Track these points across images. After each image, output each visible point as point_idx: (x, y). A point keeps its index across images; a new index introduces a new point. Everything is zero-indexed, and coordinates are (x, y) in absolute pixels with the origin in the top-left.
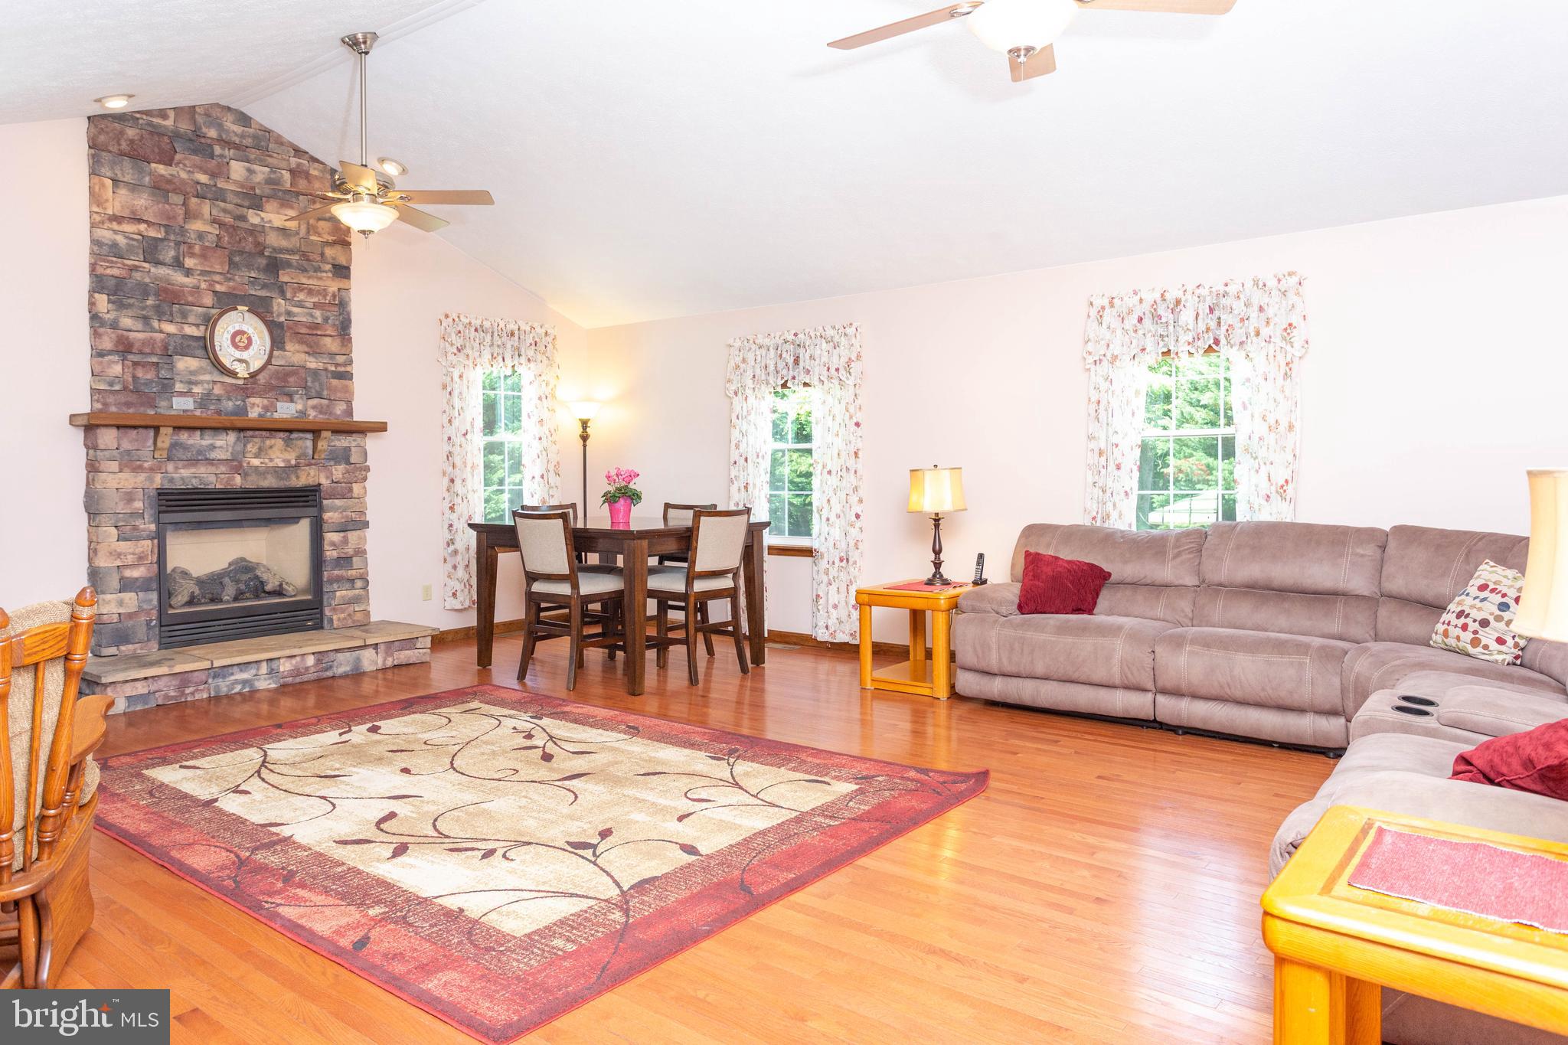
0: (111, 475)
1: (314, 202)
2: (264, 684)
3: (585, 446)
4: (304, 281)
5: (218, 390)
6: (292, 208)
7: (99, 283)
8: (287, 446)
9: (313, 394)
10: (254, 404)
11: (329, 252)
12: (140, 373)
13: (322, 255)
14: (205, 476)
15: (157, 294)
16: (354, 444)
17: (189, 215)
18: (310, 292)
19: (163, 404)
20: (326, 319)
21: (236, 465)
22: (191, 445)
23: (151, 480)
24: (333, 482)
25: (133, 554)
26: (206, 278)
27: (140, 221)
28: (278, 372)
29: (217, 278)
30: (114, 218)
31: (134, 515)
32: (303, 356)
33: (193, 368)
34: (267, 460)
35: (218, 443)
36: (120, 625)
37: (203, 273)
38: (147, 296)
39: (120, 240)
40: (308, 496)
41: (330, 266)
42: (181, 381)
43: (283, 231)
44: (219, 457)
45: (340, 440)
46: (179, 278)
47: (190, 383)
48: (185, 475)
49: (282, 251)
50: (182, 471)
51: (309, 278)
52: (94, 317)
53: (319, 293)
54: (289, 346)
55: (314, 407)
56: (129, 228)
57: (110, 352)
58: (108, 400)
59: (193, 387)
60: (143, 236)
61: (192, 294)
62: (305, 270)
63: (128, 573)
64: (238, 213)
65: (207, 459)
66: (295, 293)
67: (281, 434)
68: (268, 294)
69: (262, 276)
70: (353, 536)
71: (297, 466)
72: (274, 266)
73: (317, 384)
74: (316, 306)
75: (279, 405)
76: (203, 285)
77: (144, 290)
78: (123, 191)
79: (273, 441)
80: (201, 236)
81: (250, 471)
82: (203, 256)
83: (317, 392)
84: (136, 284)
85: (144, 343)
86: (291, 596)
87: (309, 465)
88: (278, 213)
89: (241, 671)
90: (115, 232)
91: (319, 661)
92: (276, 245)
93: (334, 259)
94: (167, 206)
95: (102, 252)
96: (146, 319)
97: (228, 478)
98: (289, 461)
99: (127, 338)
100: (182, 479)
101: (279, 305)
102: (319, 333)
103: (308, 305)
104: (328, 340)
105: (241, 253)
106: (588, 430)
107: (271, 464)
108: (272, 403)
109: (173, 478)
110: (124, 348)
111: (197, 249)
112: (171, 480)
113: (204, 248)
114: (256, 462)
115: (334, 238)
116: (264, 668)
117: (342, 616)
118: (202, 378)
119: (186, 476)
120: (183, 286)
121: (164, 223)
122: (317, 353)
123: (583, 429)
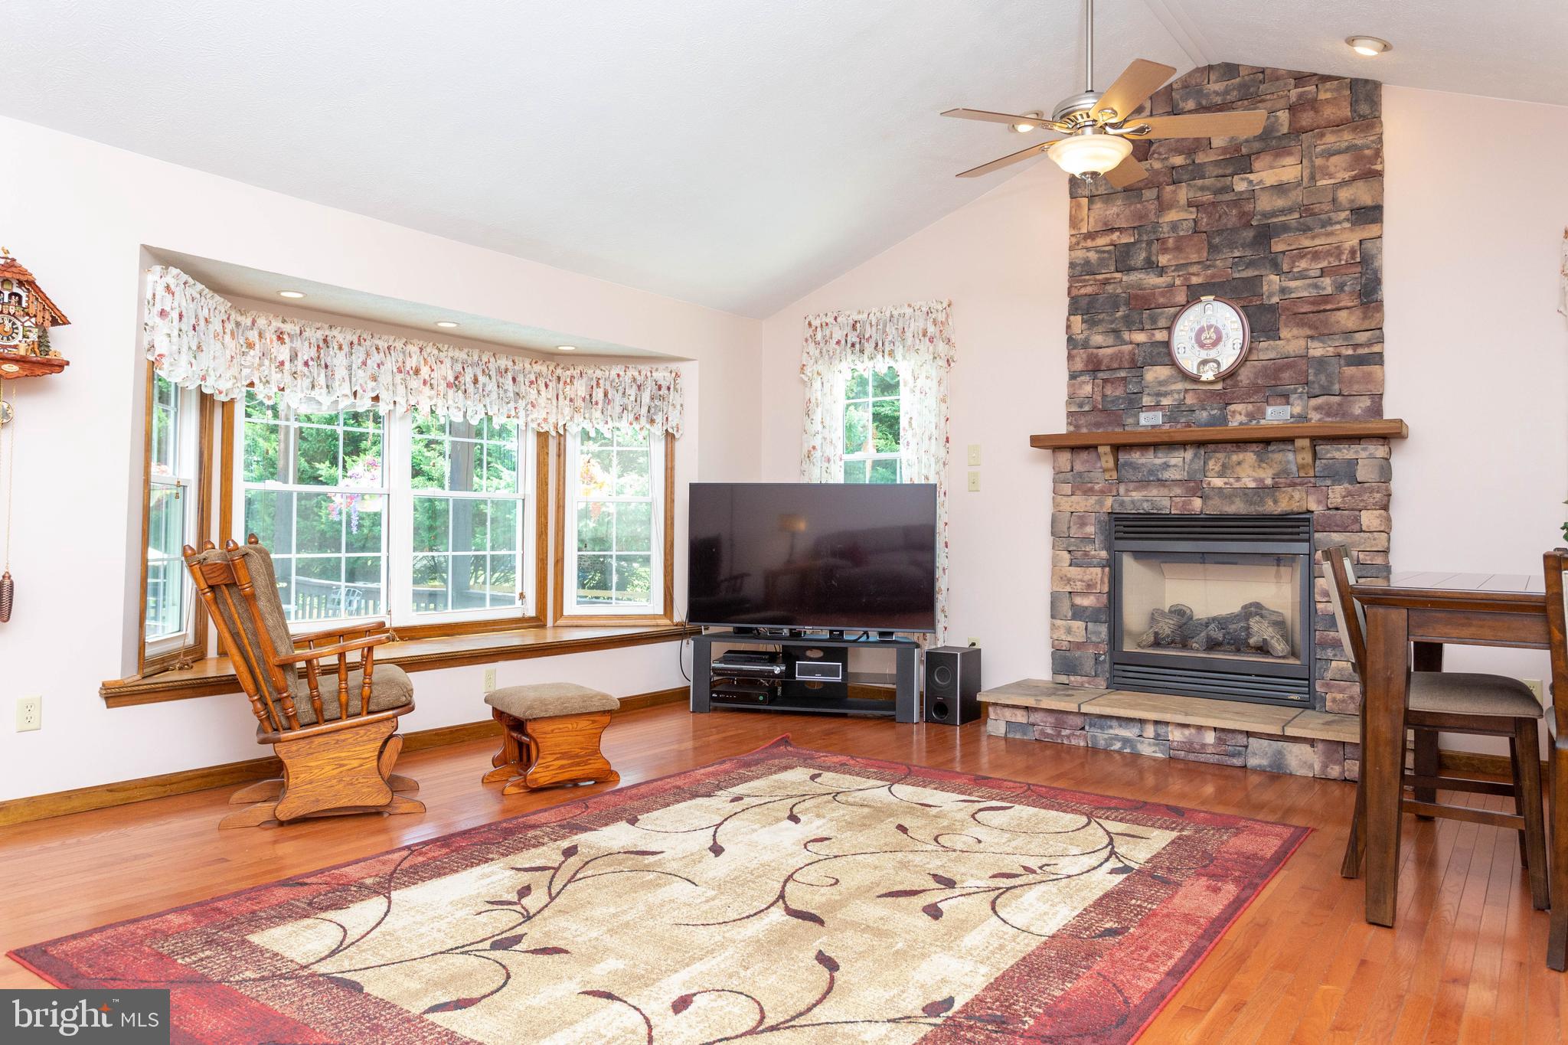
0: (1065, 498)
1: (1322, 135)
2: (1147, 749)
4: (1307, 243)
5: (1190, 400)
6: (1290, 154)
7: (1076, 306)
8: (1261, 461)
9: (1317, 391)
10: (1234, 412)
11: (1344, 195)
12: (1109, 391)
13: (1334, 200)
14: (1158, 499)
15: (1127, 303)
16: (1364, 454)
17: (1163, 207)
18: (1316, 256)
19: (1130, 421)
20: (1340, 287)
21: (1194, 486)
22: (1143, 464)
23: (1100, 503)
24: (1329, 509)
25: (1082, 581)
26: (1181, 273)
27: (1112, 230)
28: (1265, 368)
29: (1194, 269)
30: (1090, 236)
31: (1087, 540)
32: (1302, 342)
33: (1162, 378)
34: (1232, 480)
35: (1173, 461)
36: (1068, 654)
37: (1178, 267)
38: (1118, 308)
39: (1093, 256)
40: (1298, 527)
41: (1348, 212)
42: (1149, 394)
43: (1280, 188)
44: (1173, 477)
45: (1339, 450)
46: (1152, 280)
47: (1159, 394)
48: (1136, 498)
49: (1274, 214)
50: (1134, 494)
51: (1313, 238)
52: (1070, 340)
53: (1329, 253)
54: (1284, 333)
55: (1317, 409)
56: (1101, 241)
57: (1082, 373)
58: (1080, 422)
59: (1162, 399)
60: (1115, 246)
61: (1163, 294)
62: (1306, 229)
63: (1079, 601)
64: (1219, 185)
65: (1159, 480)
66: (1294, 262)
67: (1254, 447)
68: (1256, 273)
69: (1248, 253)
71: (1275, 487)
72: (1265, 234)
73: (1323, 378)
74: (1323, 272)
75: (1269, 410)
76: (1178, 282)
77: (1114, 302)
78: (1098, 205)
79: (1241, 456)
80: (1174, 226)
81: (1212, 493)
82: (1178, 248)
83: (1322, 387)
84: (1107, 298)
85: (1112, 357)
86: (1280, 657)
87: (1293, 485)
88: (1272, 167)
89: (1121, 726)
90: (1088, 249)
91: (1220, 741)
92: (1268, 208)
93: (1352, 201)
94: (1139, 206)
95: (1079, 271)
96: (1116, 332)
97: (1184, 502)
98: (1262, 480)
99: (1097, 355)
100: (1133, 502)
101: (1272, 282)
102: (1328, 307)
103: (1312, 273)
104: (1344, 314)
105: (1220, 232)
107: (1237, 485)
108: (1259, 409)
109: (1123, 502)
110: (1094, 367)
111: (1171, 243)
112: (1122, 504)
113: (1179, 239)
114: (1218, 482)
115: (1353, 173)
116: (1150, 731)
117: (1339, 696)
118: (1174, 387)
119: (1138, 499)
120: (1155, 287)
121: (1135, 225)
122: (1324, 335)
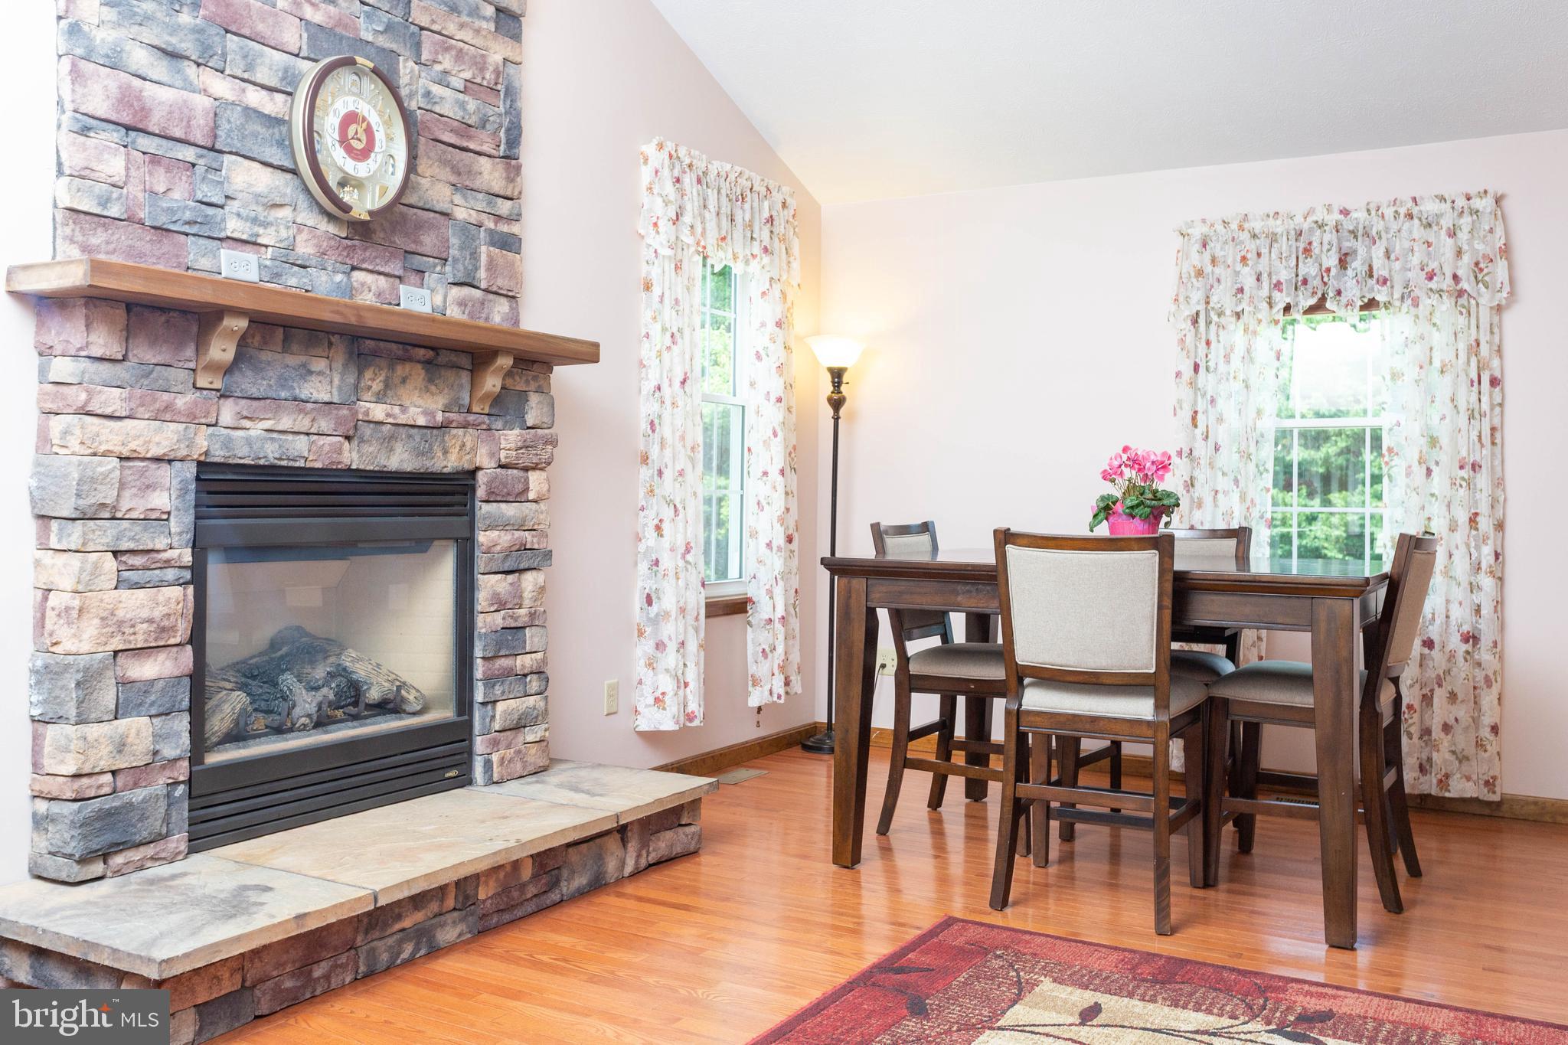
0: (108, 424)
3: (836, 419)
4: (451, 30)
5: (303, 245)
8: (430, 380)
9: (461, 276)
10: (364, 285)
12: (160, 183)
14: (290, 438)
15: (199, 5)
16: (533, 386)
18: (461, 57)
19: (204, 262)
20: (484, 120)
23: (187, 439)
24: (497, 466)
25: (147, 622)
32: (447, 191)
33: (260, 187)
34: (395, 410)
36: (114, 801)
38: (181, 4)
40: (454, 494)
41: (495, 10)
42: (237, 215)
44: (316, 396)
45: (513, 376)
47: (255, 220)
48: (253, 433)
50: (248, 424)
51: (460, 27)
52: (72, 33)
53: (473, 61)
54: (431, 166)
55: (460, 304)
57: (102, 125)
58: (92, 241)
59: (261, 231)
61: (262, 14)
62: (454, 8)
63: (134, 670)
65: (295, 398)
66: (436, 53)
67: (417, 355)
68: (393, 47)
69: (384, 6)
70: (530, 580)
71: (444, 426)
73: (467, 256)
74: (469, 88)
75: (403, 290)
76: (284, 3)
79: (408, 368)
81: (368, 434)
83: (466, 272)
85: (172, 112)
86: (414, 714)
87: (464, 425)
89: (415, 908)
91: (540, 870)
96: (176, 58)
97: (331, 444)
98: (433, 414)
99: (138, 96)
100: (246, 442)
101: (410, 71)
102: (472, 146)
103: (455, 83)
104: (485, 164)
106: (843, 388)
107: (402, 419)
108: (393, 285)
110: (131, 120)
114: (377, 412)
116: (451, 897)
117: (507, 755)
118: (279, 212)
119: (255, 437)
122: (467, 188)
123: (834, 386)
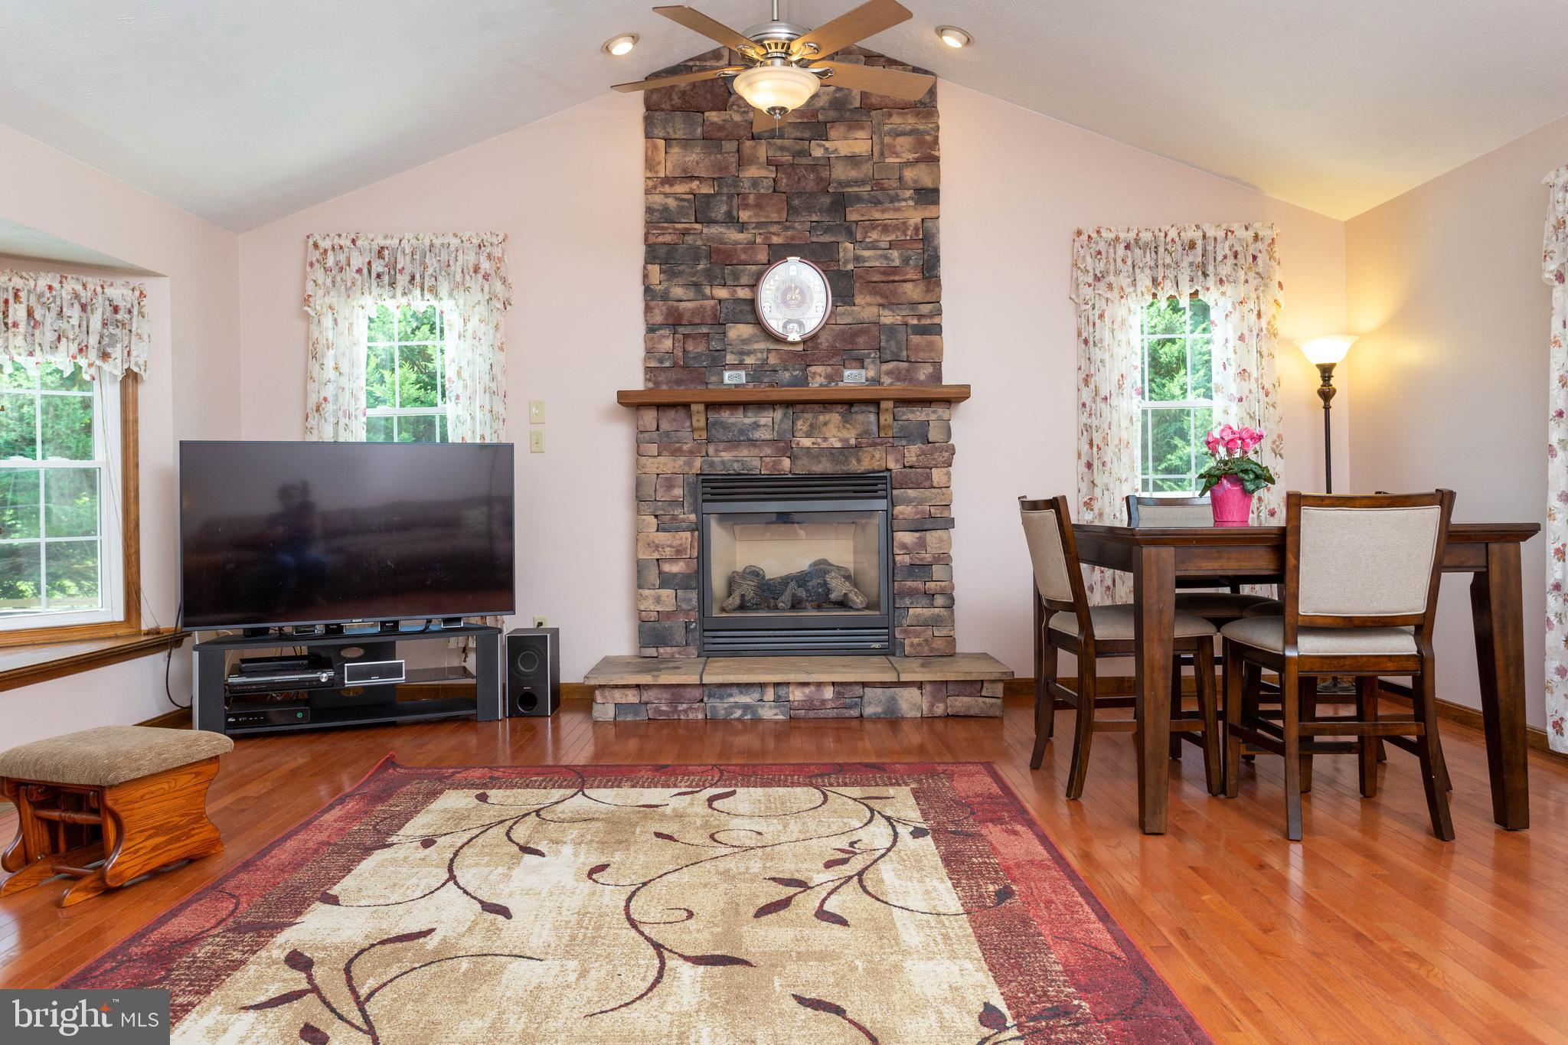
0: (651, 459)
1: (890, 115)
2: (768, 713)
3: (1327, 408)
4: (877, 215)
5: (773, 360)
6: (862, 128)
7: (653, 254)
8: (846, 422)
9: (888, 357)
10: (814, 373)
11: (909, 174)
12: (690, 347)
13: (900, 178)
14: (748, 459)
15: (709, 257)
16: (933, 417)
17: (742, 162)
18: (886, 229)
19: (713, 379)
20: (906, 261)
21: (784, 446)
22: (733, 424)
23: (689, 464)
24: (905, 467)
25: (671, 546)
26: (761, 231)
27: (692, 178)
28: (843, 332)
29: (774, 229)
30: (668, 181)
31: (674, 503)
32: (875, 310)
33: (745, 336)
34: (819, 440)
35: (763, 421)
36: (657, 625)
37: (759, 225)
38: (699, 261)
39: (671, 202)
40: (876, 485)
41: (912, 191)
42: (732, 352)
43: (853, 160)
44: (763, 437)
45: (914, 412)
46: (733, 235)
47: (742, 353)
48: (726, 458)
49: (848, 183)
50: (723, 454)
51: (884, 211)
52: (648, 290)
53: (896, 228)
54: (858, 300)
55: (889, 373)
56: (680, 188)
57: (661, 326)
58: (660, 379)
59: (745, 358)
60: (695, 195)
61: (745, 251)
62: (877, 202)
63: (667, 568)
64: (798, 148)
65: (749, 440)
66: (866, 232)
67: (839, 408)
68: (833, 239)
69: (825, 218)
70: (932, 537)
71: (858, 447)
72: (841, 203)
73: (893, 344)
74: (892, 245)
75: (847, 373)
76: (759, 240)
77: (695, 254)
78: (675, 150)
79: (827, 417)
80: (755, 183)
81: (800, 453)
82: (759, 206)
83: (892, 353)
84: (687, 249)
85: (695, 312)
87: (874, 445)
88: (846, 139)
89: (741, 693)
90: (667, 195)
91: (838, 695)
92: (843, 177)
93: (915, 181)
94: (719, 156)
95: (656, 218)
96: (697, 286)
97: (774, 461)
98: (847, 440)
99: (677, 309)
100: (723, 462)
101: (847, 249)
102: (896, 279)
103: (883, 245)
104: (909, 286)
105: (800, 194)
106: (1332, 382)
107: (824, 445)
108: (837, 370)
109: (713, 462)
110: (674, 321)
111: (751, 199)
112: (712, 464)
113: (760, 196)
114: (807, 442)
115: (916, 155)
116: (770, 694)
117: (916, 641)
118: (756, 346)
119: (727, 459)
120: (736, 243)
121: (716, 176)
122: (893, 304)
123: (1324, 380)
